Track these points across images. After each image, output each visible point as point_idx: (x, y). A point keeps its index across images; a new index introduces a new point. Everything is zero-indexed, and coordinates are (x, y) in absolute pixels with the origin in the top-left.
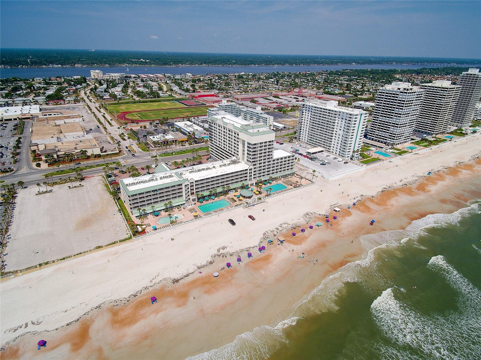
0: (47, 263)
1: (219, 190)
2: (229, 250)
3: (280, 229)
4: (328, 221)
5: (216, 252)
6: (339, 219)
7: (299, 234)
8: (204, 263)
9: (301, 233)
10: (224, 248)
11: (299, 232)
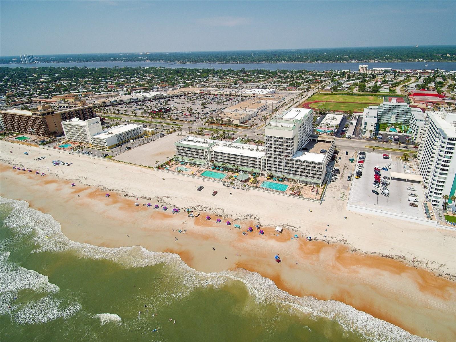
0: (122, 162)
1: (230, 166)
2: (167, 200)
3: (213, 210)
4: (251, 230)
5: (160, 196)
6: (264, 236)
7: (213, 221)
8: (148, 197)
9: (215, 222)
10: (167, 197)
11: (214, 219)
